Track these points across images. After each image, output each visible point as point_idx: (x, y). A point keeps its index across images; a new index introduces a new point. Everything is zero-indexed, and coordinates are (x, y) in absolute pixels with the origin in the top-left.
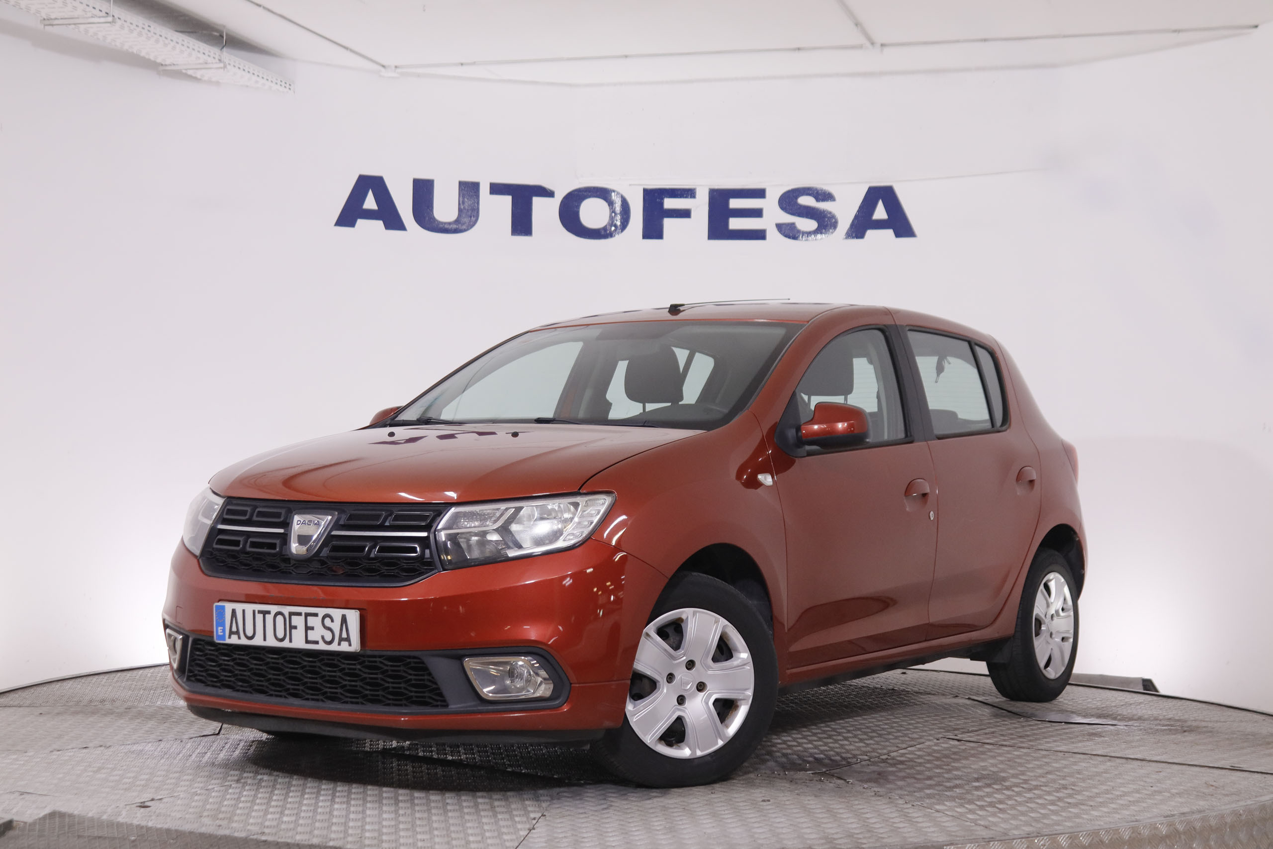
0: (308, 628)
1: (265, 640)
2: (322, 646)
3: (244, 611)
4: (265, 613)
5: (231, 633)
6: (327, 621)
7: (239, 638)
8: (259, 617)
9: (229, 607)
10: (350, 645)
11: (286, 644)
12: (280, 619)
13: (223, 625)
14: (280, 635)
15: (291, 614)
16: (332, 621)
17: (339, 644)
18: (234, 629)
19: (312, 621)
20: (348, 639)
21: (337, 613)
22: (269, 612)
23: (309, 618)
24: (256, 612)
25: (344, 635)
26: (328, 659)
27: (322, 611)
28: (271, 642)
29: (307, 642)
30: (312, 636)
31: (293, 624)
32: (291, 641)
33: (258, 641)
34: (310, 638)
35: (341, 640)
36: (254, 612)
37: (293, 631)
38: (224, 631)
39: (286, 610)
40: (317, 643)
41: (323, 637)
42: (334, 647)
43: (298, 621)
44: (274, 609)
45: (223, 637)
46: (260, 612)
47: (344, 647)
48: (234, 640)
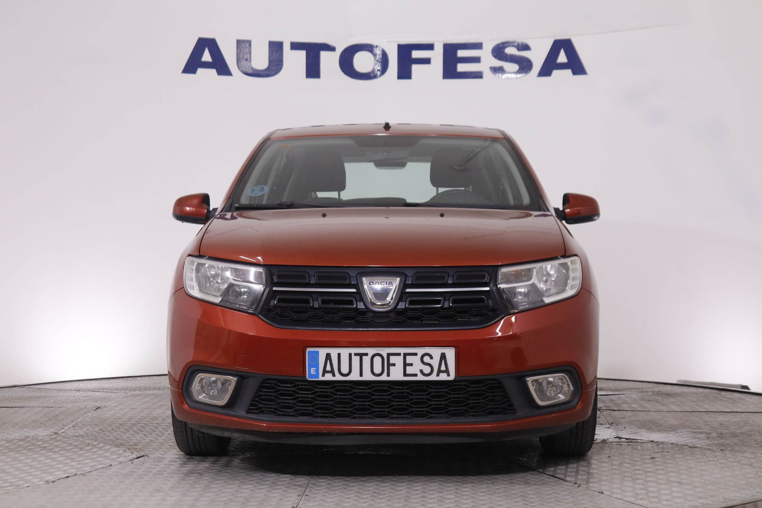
0: (405, 365)
1: (361, 375)
2: (420, 378)
3: (339, 355)
4: (361, 355)
5: (325, 372)
6: (427, 359)
7: (334, 375)
8: (356, 360)
9: (323, 352)
10: (449, 375)
11: (384, 378)
12: (377, 360)
13: (317, 366)
14: (377, 370)
15: (389, 355)
16: (431, 358)
17: (438, 375)
18: (328, 368)
19: (409, 359)
20: (447, 371)
21: (436, 352)
22: (366, 354)
23: (407, 357)
24: (353, 355)
25: (443, 368)
26: (416, 386)
27: (420, 351)
28: (368, 376)
29: (405, 374)
30: (409, 370)
31: (391, 362)
32: (388, 375)
33: (355, 376)
34: (408, 372)
35: (439, 372)
36: (350, 355)
37: (391, 368)
38: (317, 371)
39: (384, 352)
40: (416, 375)
41: (421, 371)
42: (433, 377)
43: (398, 361)
44: (371, 351)
45: (317, 375)
46: (356, 354)
47: (443, 377)
48: (328, 377)
